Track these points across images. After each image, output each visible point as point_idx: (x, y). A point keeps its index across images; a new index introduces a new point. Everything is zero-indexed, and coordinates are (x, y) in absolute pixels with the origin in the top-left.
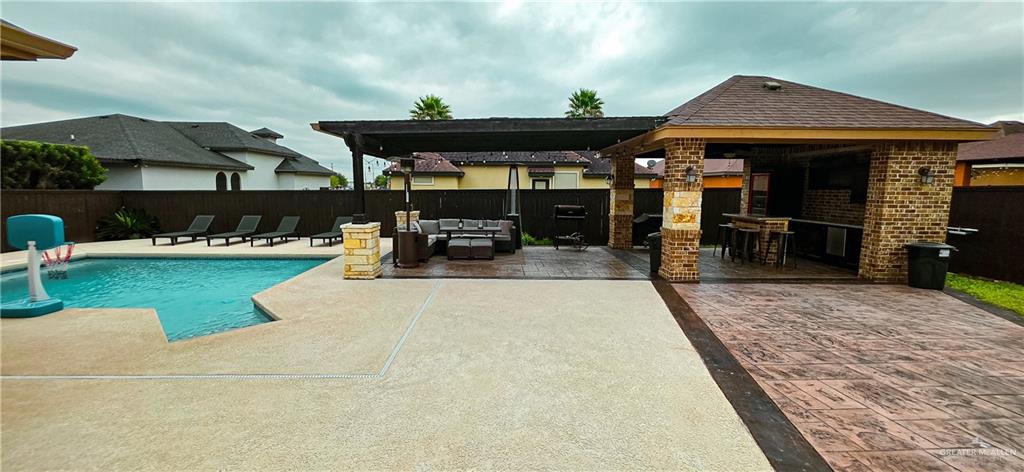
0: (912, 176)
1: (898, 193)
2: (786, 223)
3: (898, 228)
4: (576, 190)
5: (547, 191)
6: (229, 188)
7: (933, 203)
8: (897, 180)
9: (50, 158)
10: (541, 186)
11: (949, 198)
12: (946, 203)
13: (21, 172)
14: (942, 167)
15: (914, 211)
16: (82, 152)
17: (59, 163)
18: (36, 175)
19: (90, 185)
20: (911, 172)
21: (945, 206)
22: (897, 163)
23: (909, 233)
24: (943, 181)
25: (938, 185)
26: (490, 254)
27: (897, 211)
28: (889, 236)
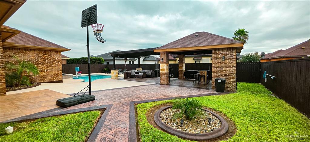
0: (221, 59)
1: (216, 64)
2: (206, 73)
3: (218, 74)
4: (209, 63)
5: (200, 64)
6: (132, 64)
7: (229, 66)
8: (216, 60)
9: (96, 60)
10: (198, 62)
11: (235, 65)
12: (234, 66)
13: (93, 62)
14: (231, 55)
15: (222, 69)
16: (101, 58)
17: (98, 60)
18: (95, 62)
19: (102, 64)
20: (220, 57)
21: (234, 67)
22: (215, 55)
23: (222, 75)
24: (232, 60)
25: (230, 61)
26: (142, 77)
27: (216, 69)
28: (215, 76)
